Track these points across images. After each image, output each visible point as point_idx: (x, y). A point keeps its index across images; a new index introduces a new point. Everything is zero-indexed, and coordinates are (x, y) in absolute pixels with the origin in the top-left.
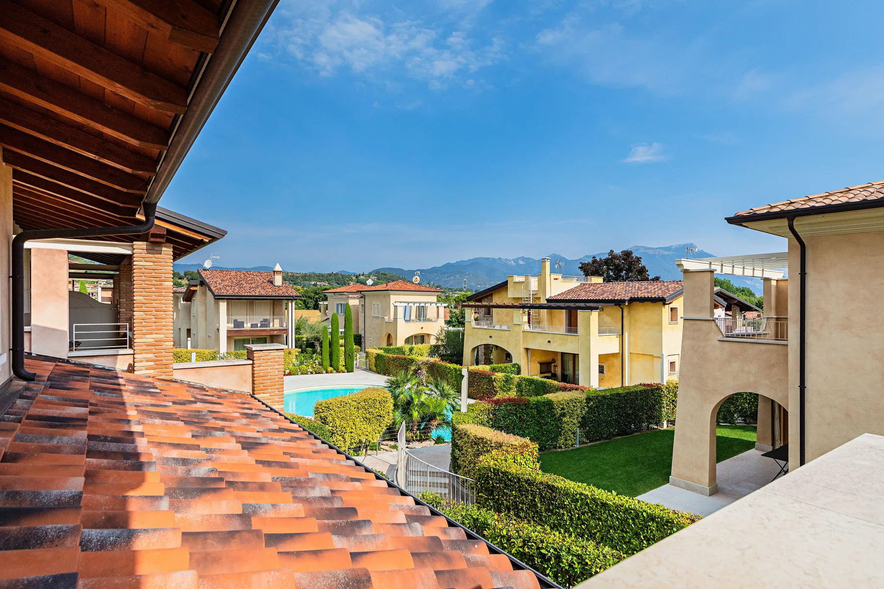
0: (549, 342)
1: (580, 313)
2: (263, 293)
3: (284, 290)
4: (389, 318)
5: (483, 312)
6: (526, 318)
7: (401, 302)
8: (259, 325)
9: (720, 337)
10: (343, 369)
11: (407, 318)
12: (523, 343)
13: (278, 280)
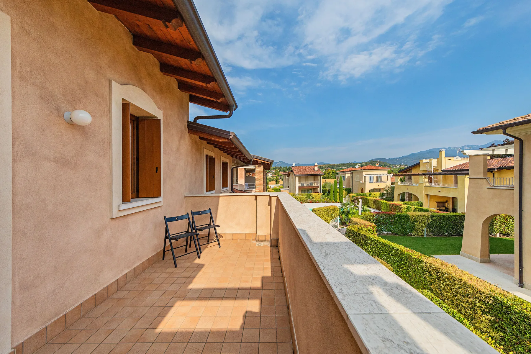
0: (439, 191)
1: (459, 177)
2: (310, 173)
3: (318, 172)
4: (362, 181)
5: (407, 178)
6: (427, 180)
7: (368, 175)
8: (309, 185)
9: (488, 187)
10: (339, 201)
11: (372, 181)
12: (425, 192)
13: (316, 168)
